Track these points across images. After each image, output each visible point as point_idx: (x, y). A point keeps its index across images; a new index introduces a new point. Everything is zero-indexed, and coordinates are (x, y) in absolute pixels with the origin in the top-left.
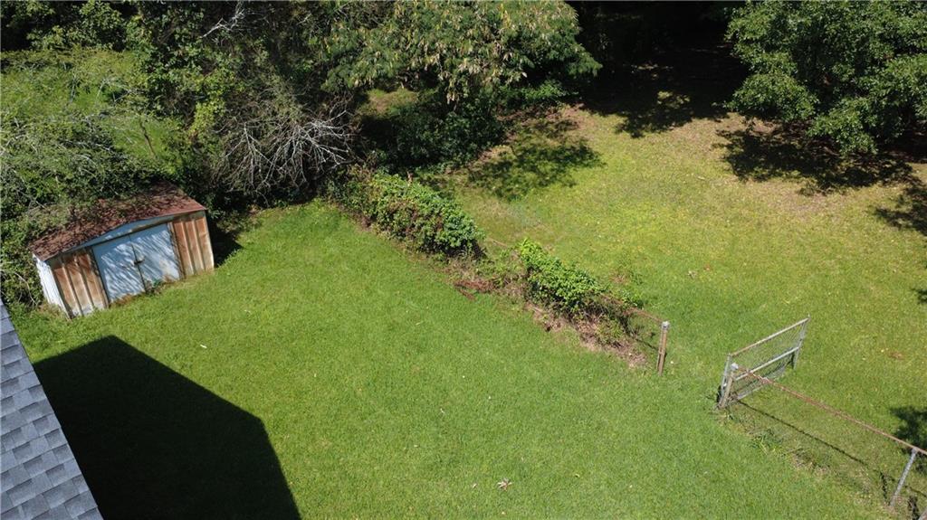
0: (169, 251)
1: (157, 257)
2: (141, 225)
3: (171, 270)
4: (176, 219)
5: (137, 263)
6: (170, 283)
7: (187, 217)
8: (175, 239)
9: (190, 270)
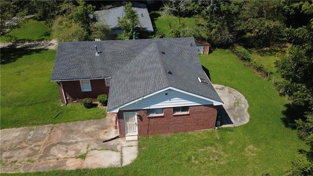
0: (203, 50)
1: (201, 50)
2: (201, 45)
3: (202, 53)
4: (205, 45)
5: (198, 50)
6: (201, 54)
7: (207, 45)
8: (204, 48)
9: (205, 53)
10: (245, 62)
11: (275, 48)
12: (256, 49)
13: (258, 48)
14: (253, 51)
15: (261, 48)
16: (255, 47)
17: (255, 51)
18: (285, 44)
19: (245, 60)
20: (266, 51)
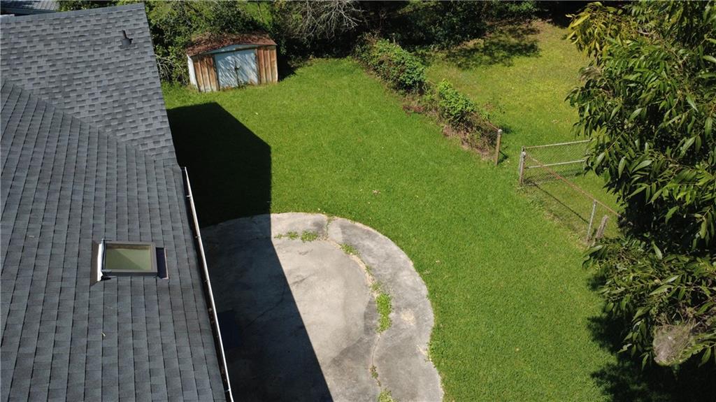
0: (254, 66)
1: (246, 68)
2: (240, 47)
3: (253, 77)
4: (259, 48)
5: (236, 69)
6: (252, 84)
7: (266, 47)
8: (258, 59)
9: (264, 80)
10: (409, 96)
11: (502, 39)
12: (443, 49)
13: (448, 44)
14: (433, 54)
15: (458, 42)
16: (439, 42)
17: (440, 55)
18: (529, 22)
19: (408, 88)
20: (475, 50)
